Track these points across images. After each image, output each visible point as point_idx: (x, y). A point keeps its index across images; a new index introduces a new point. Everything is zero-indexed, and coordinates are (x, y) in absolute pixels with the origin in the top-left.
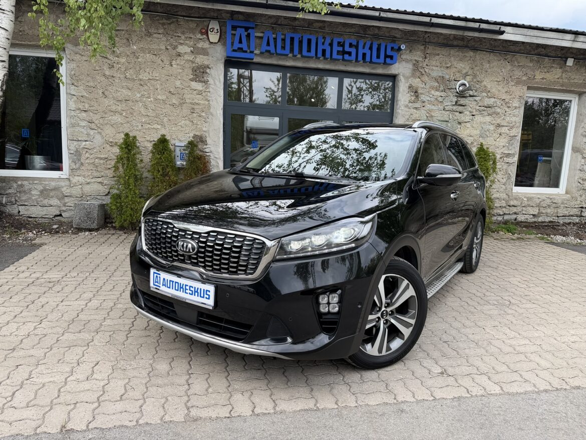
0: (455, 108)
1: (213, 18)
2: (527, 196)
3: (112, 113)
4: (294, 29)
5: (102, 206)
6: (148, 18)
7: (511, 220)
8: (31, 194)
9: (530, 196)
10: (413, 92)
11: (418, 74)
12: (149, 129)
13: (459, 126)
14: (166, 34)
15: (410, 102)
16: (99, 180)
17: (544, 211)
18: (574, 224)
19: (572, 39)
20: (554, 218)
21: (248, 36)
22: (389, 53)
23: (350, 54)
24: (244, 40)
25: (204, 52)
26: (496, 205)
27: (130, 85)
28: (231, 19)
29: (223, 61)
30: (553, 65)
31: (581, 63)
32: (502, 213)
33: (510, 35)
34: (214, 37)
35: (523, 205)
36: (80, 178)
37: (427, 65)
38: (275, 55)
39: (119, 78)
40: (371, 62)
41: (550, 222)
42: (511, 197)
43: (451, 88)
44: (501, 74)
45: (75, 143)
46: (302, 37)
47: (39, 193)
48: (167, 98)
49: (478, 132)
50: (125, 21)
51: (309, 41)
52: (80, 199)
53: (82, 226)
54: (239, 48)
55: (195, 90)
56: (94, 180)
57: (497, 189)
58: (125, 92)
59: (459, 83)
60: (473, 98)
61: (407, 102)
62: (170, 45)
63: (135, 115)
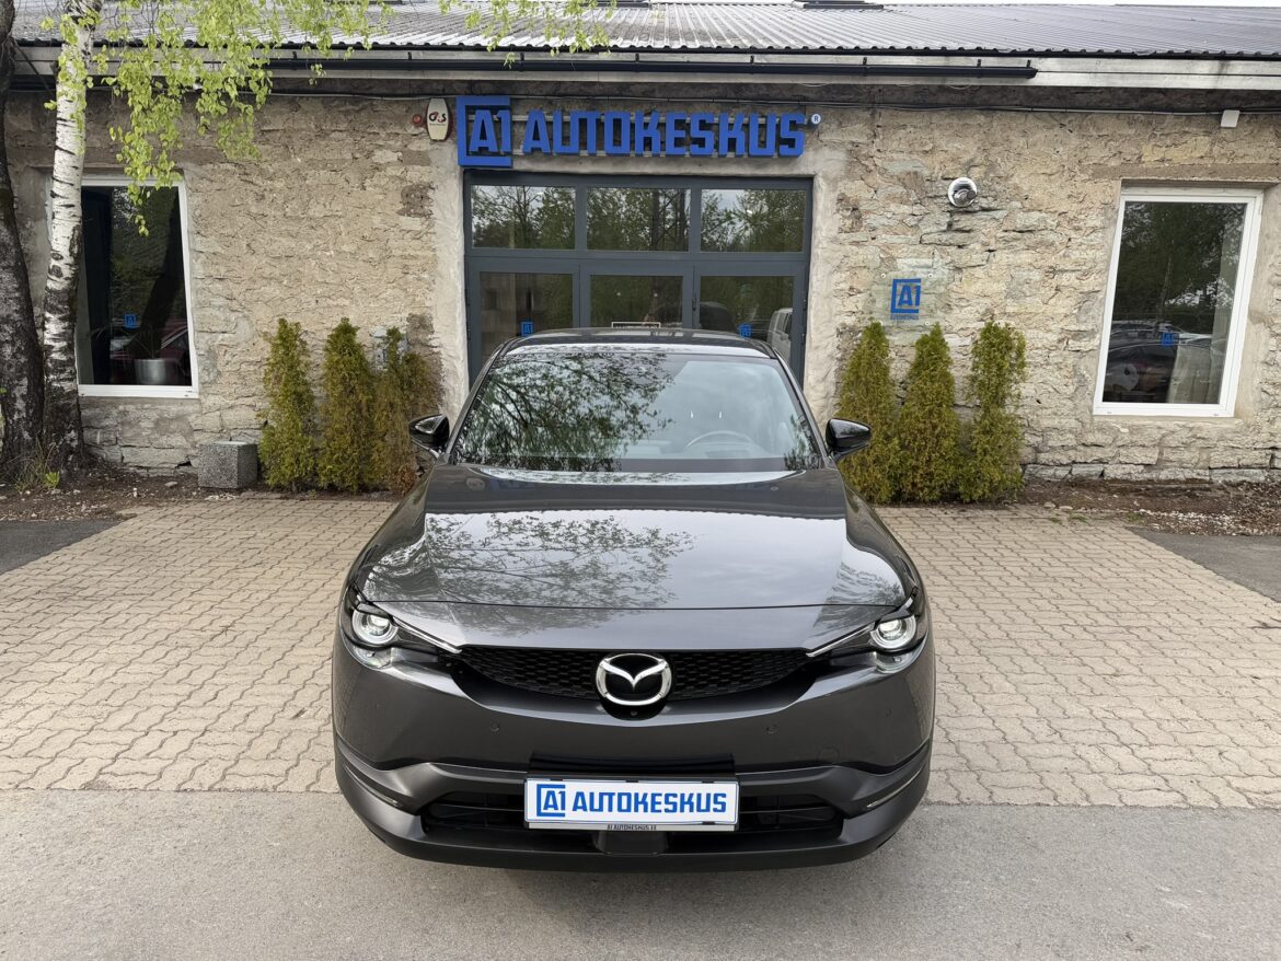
0: (945, 237)
1: (436, 95)
2: (1131, 423)
3: (265, 282)
4: (592, 102)
5: (251, 449)
6: (320, 106)
7: (1090, 475)
8: (140, 427)
9: (1136, 423)
10: (848, 209)
11: (858, 170)
12: (329, 306)
13: (957, 276)
14: (353, 131)
15: (841, 231)
16: (250, 401)
17: (1172, 458)
18: (1251, 485)
19: (1216, 71)
20: (1201, 471)
21: (498, 123)
22: (786, 133)
23: (701, 142)
24: (490, 132)
25: (423, 159)
26: (1050, 443)
27: (294, 228)
28: (468, 92)
29: (458, 173)
30: (1188, 129)
31: (1261, 118)
32: (1065, 461)
33: (1051, 75)
34: (438, 130)
35: (1120, 443)
36: (217, 397)
37: (879, 150)
38: (552, 156)
39: (274, 217)
41: (1188, 481)
42: (1088, 426)
43: (936, 197)
44: (1056, 157)
45: (207, 337)
46: (603, 116)
47: (151, 425)
48: (359, 248)
49: (1002, 287)
50: (281, 113)
51: (617, 123)
52: (218, 435)
53: (212, 484)
54: (480, 148)
55: (408, 232)
56: (240, 402)
57: (1055, 410)
58: (286, 242)
59: (954, 184)
60: (990, 213)
61: (834, 233)
62: (361, 150)
63: (303, 282)
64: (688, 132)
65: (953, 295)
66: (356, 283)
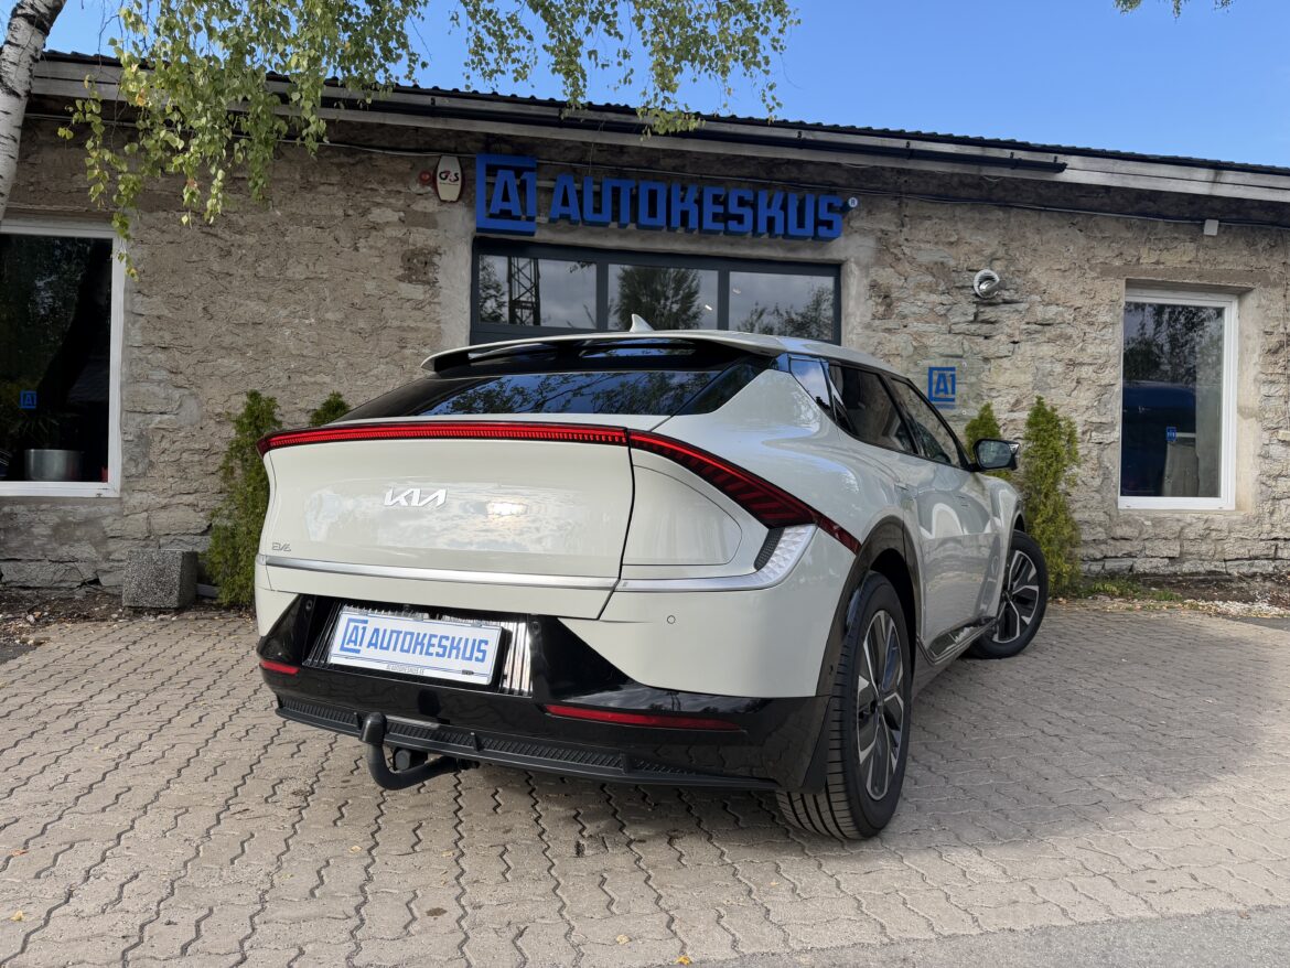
0: (973, 327)
1: (447, 151)
2: (1152, 516)
3: (224, 351)
4: (620, 172)
5: (191, 559)
7: (1121, 570)
8: (30, 534)
9: (1158, 515)
10: (879, 296)
11: (888, 259)
12: (305, 384)
13: (986, 367)
14: (346, 184)
16: (189, 499)
17: (1192, 550)
18: (1266, 577)
19: (1211, 178)
20: (1218, 563)
21: (522, 188)
22: (824, 215)
23: (740, 219)
24: (514, 195)
25: (428, 221)
26: (1084, 537)
27: (266, 291)
29: (469, 239)
30: (1176, 235)
31: (1234, 229)
32: (1099, 556)
33: (1078, 173)
34: (449, 190)
35: (1146, 536)
36: (145, 495)
37: (906, 240)
38: (580, 225)
39: (242, 276)
40: (786, 235)
41: (1210, 573)
42: (1115, 519)
43: (963, 287)
44: (1066, 254)
45: (139, 418)
46: (637, 188)
47: (48, 532)
48: (347, 317)
49: (1029, 378)
51: (653, 195)
52: (143, 543)
53: (142, 603)
54: (501, 211)
55: (408, 300)
56: (176, 500)
57: (1084, 503)
58: (254, 307)
59: (978, 276)
60: (1014, 305)
61: (868, 319)
62: (355, 207)
63: (273, 354)
64: (726, 208)
65: (984, 385)
66: (340, 356)
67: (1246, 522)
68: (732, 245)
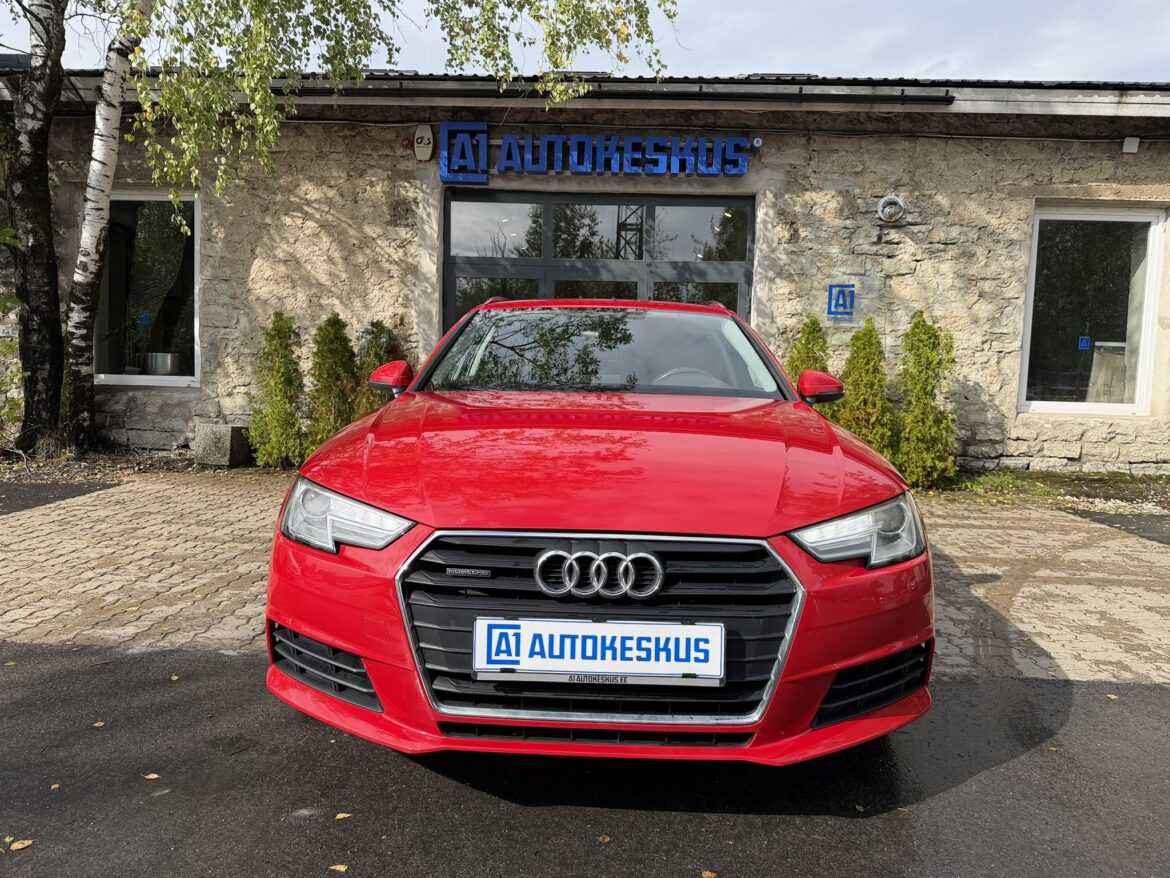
0: (875, 248)
1: (423, 121)
2: (1053, 419)
4: (559, 129)
6: (321, 131)
7: (1018, 468)
8: (145, 411)
9: (1060, 419)
10: (786, 223)
11: (796, 189)
12: (321, 305)
13: (887, 283)
14: (349, 152)
15: (781, 241)
16: (245, 389)
17: (1093, 451)
19: (1116, 99)
20: (1122, 465)
22: (730, 155)
23: (655, 163)
24: (469, 153)
25: (409, 176)
26: (978, 438)
27: (293, 236)
28: (452, 119)
29: (439, 189)
30: (1092, 154)
31: (1159, 145)
32: (993, 454)
33: (966, 103)
34: (423, 152)
35: (1044, 438)
36: (216, 386)
38: (523, 174)
40: (699, 174)
41: (1110, 474)
42: (1013, 421)
43: (866, 212)
44: (973, 178)
45: (211, 331)
46: (569, 140)
47: (156, 410)
48: (350, 254)
49: (929, 293)
50: (287, 137)
51: (581, 146)
52: (215, 420)
53: (206, 461)
54: (460, 167)
55: (395, 239)
56: (236, 390)
57: (981, 406)
58: (286, 248)
59: (883, 201)
60: (917, 227)
61: (775, 243)
62: (355, 169)
63: (300, 283)
64: (643, 154)
65: (884, 300)
66: (346, 284)
67: (1155, 427)
68: (655, 184)
